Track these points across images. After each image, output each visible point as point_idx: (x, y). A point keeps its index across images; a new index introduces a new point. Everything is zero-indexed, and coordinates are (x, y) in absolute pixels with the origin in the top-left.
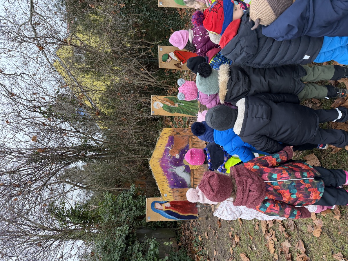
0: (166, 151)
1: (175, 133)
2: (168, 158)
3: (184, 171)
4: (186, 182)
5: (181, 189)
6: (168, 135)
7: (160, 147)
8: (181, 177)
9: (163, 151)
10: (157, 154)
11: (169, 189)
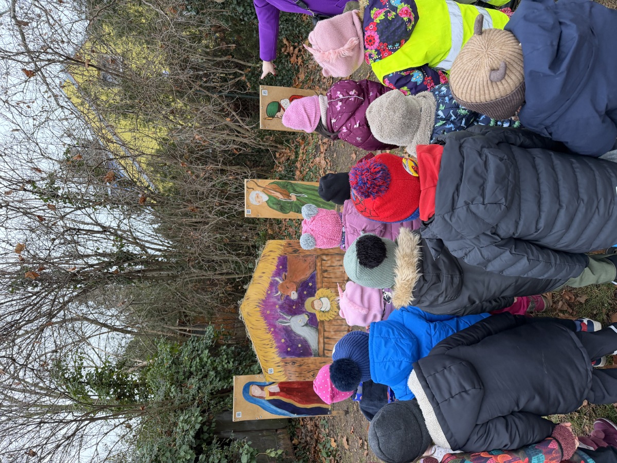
0: (273, 285)
1: (290, 250)
2: (275, 300)
3: (306, 325)
4: (309, 346)
5: (299, 359)
6: (276, 255)
7: (261, 277)
8: (299, 336)
9: (267, 285)
10: (256, 291)
11: (278, 359)
